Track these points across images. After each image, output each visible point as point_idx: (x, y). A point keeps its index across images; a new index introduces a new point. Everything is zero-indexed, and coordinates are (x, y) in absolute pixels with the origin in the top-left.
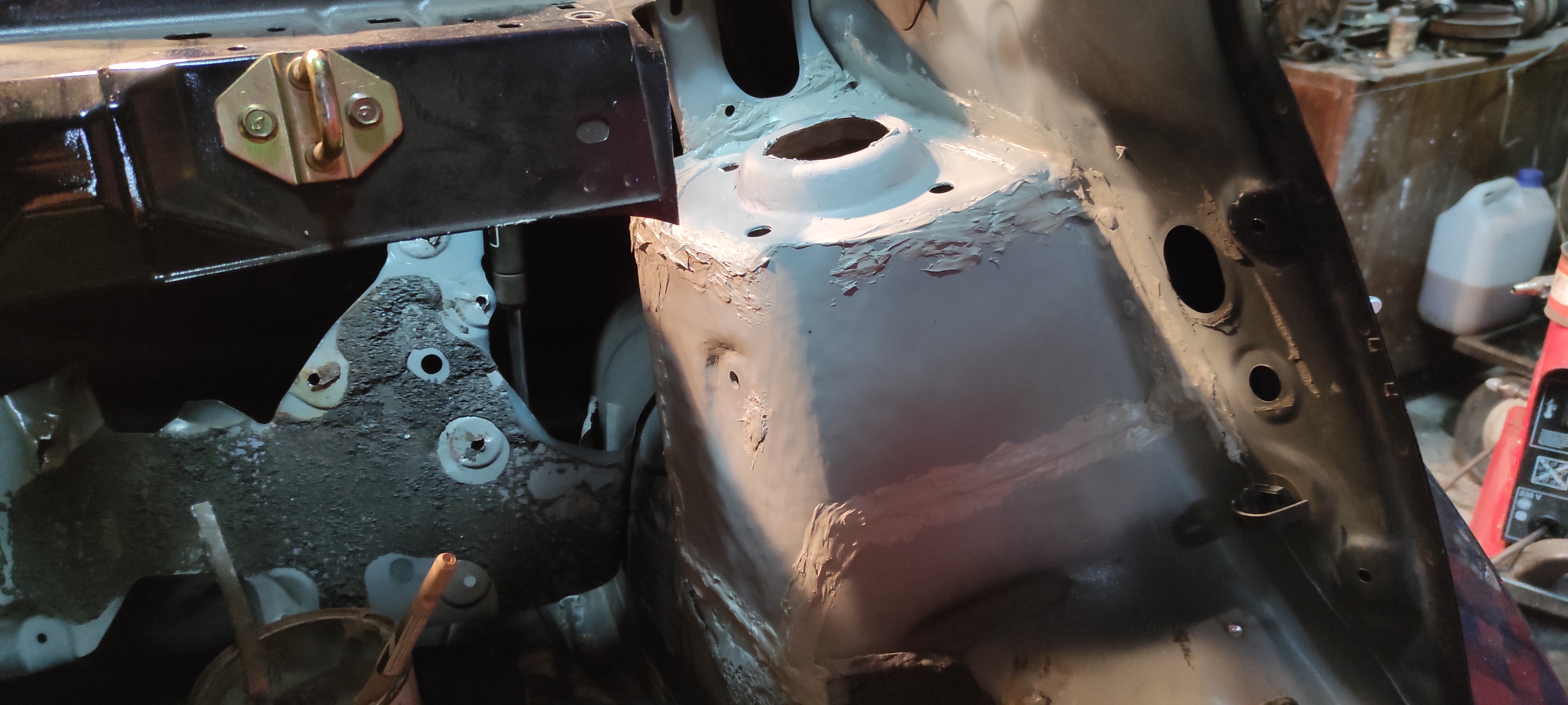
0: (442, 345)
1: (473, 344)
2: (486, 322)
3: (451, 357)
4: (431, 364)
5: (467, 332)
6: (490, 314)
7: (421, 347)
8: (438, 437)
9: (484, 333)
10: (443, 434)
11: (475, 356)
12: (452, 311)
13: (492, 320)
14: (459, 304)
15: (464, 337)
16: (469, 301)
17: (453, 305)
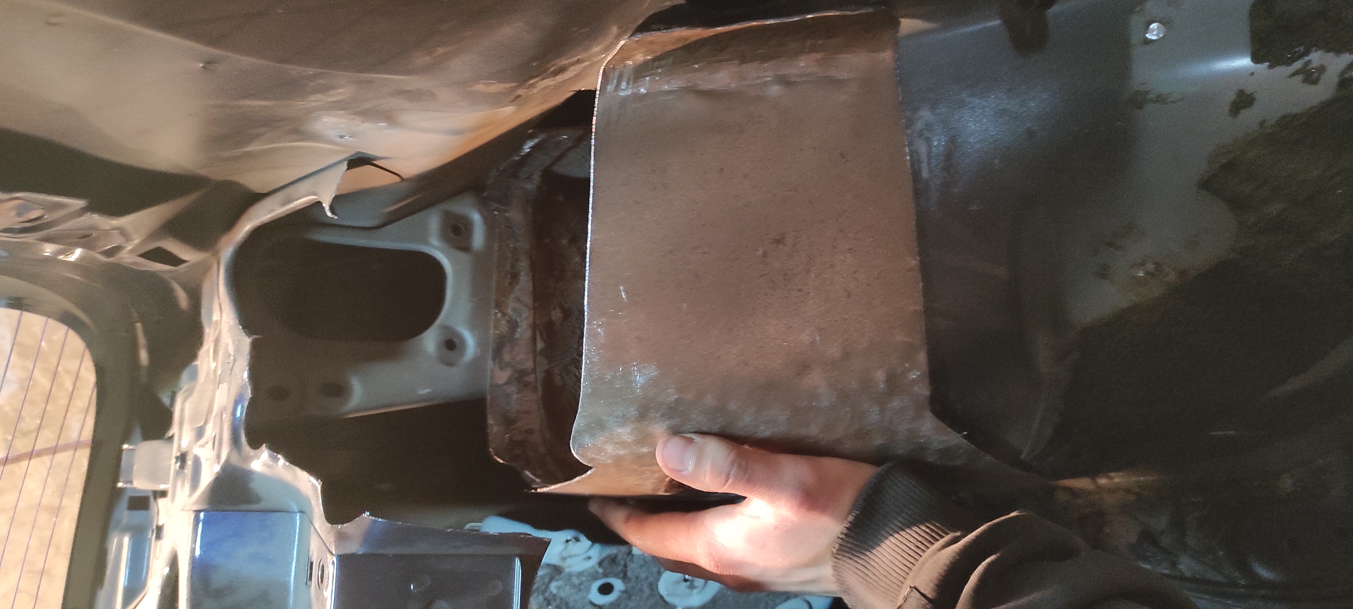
0: (595, 577)
1: (602, 558)
2: (589, 543)
3: (605, 575)
4: (606, 589)
5: (589, 558)
6: (583, 538)
7: (588, 590)
8: (666, 602)
9: (597, 547)
10: (668, 599)
11: (613, 560)
12: (569, 562)
13: (589, 538)
14: (565, 555)
15: (593, 562)
16: (566, 548)
17: (564, 559)
